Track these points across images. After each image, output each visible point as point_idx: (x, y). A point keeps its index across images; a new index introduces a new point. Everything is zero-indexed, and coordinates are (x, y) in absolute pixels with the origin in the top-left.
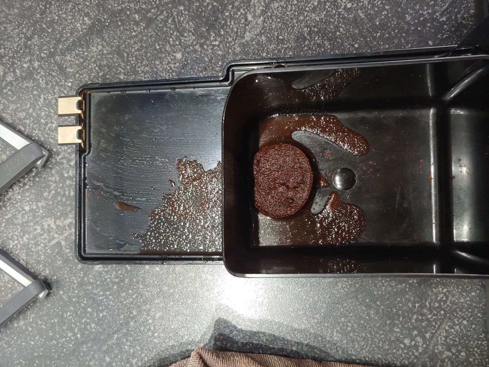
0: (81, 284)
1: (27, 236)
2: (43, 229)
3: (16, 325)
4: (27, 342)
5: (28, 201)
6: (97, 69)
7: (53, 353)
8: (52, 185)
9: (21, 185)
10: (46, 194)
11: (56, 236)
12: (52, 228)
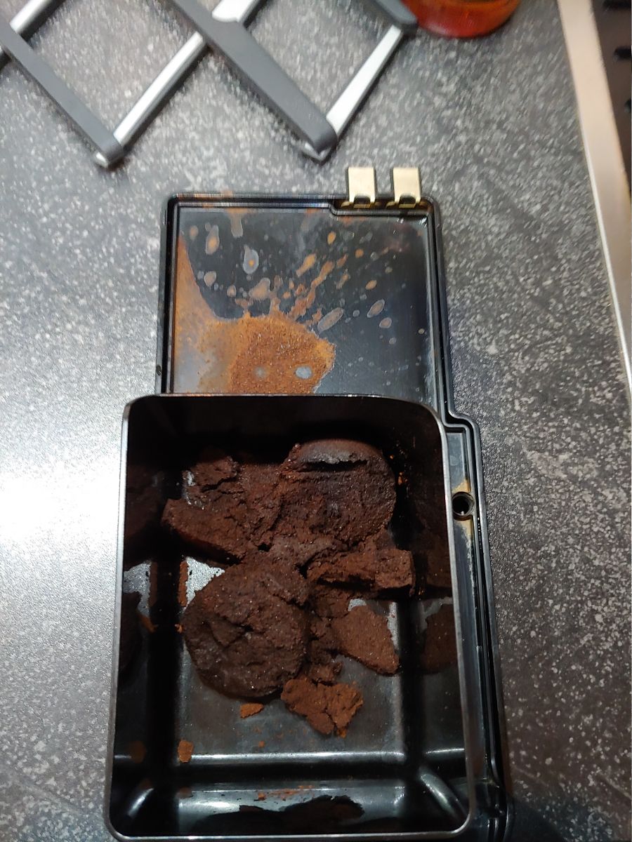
0: (125, 220)
1: (197, 137)
2: (209, 159)
3: (60, 127)
4: (34, 144)
5: (251, 136)
6: (462, 227)
7: (18, 184)
8: (277, 169)
9: (276, 125)
10: (263, 161)
11: (199, 179)
12: (210, 172)
